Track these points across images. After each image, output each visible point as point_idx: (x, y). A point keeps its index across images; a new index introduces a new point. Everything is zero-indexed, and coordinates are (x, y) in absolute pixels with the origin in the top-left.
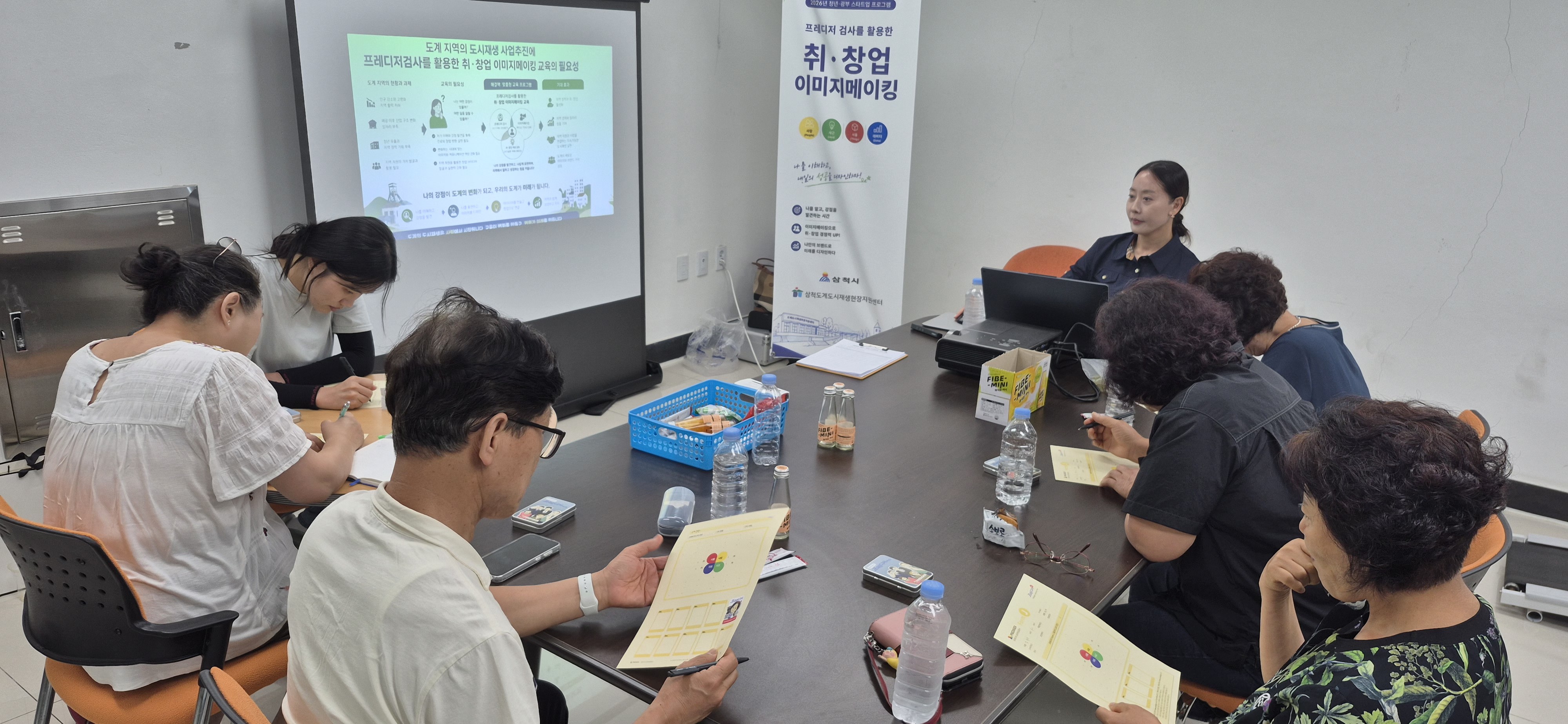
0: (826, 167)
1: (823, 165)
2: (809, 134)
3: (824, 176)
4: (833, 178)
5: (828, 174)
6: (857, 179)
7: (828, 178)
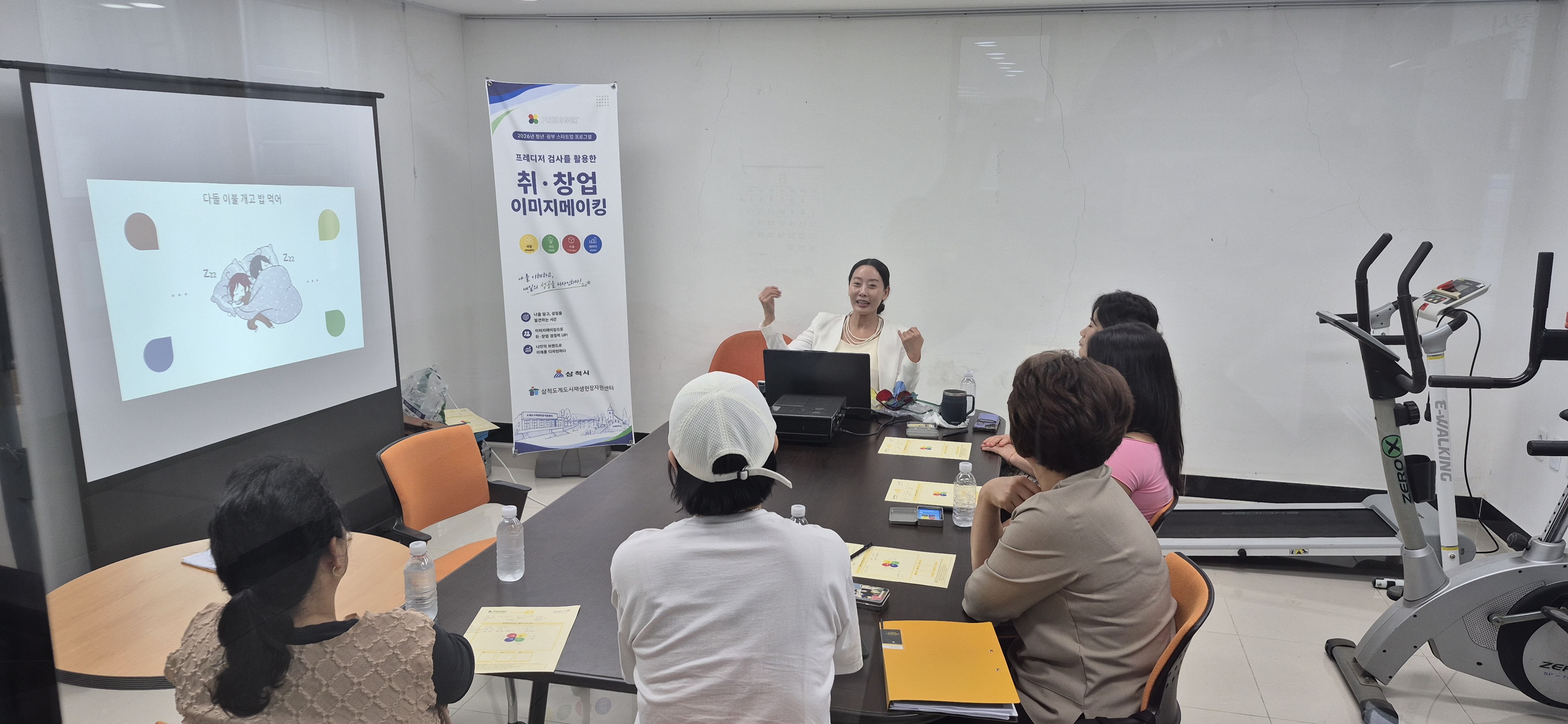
0: (549, 276)
1: (545, 275)
2: (530, 249)
3: (547, 284)
4: (556, 286)
5: (551, 283)
6: (579, 284)
7: (551, 286)
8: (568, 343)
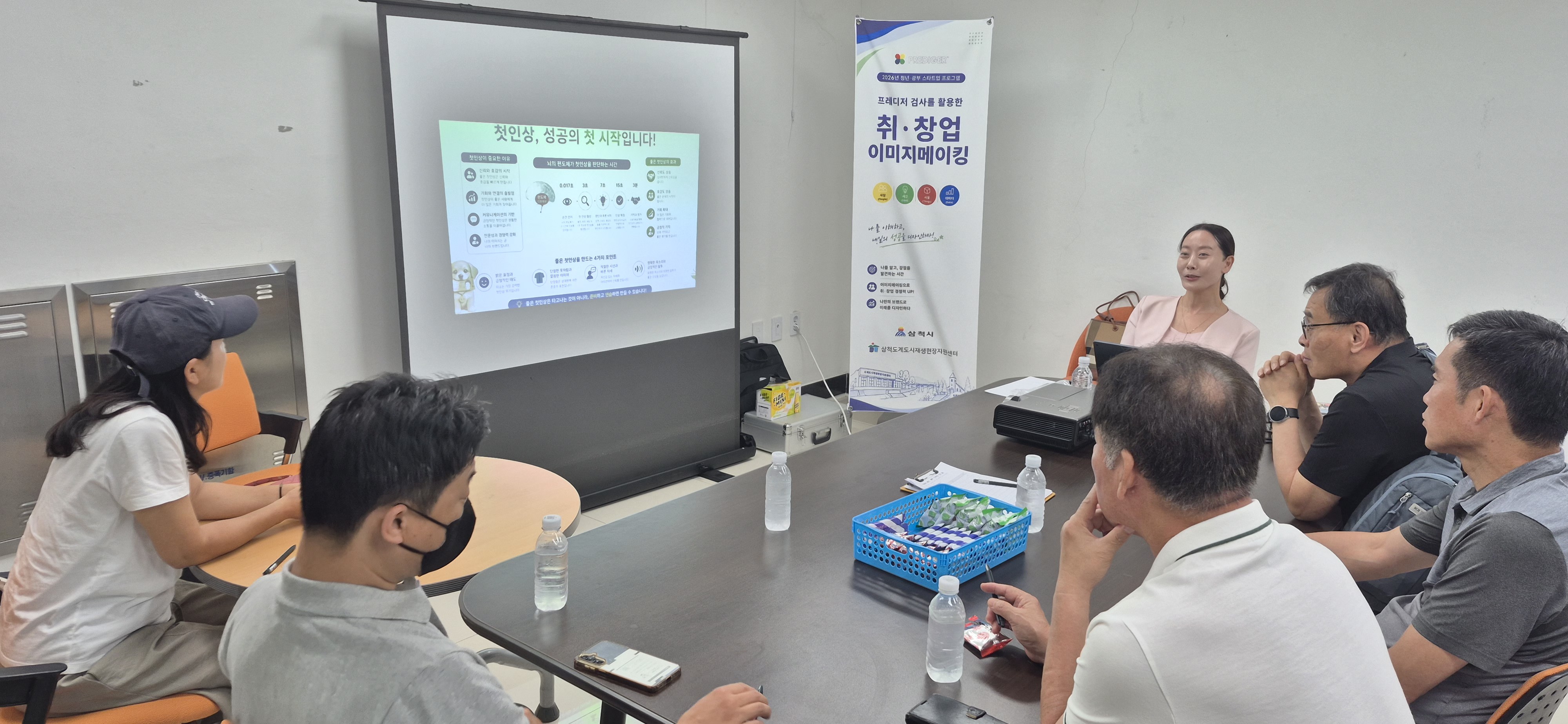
0: (900, 228)
1: (896, 226)
2: (883, 198)
3: (897, 237)
4: (907, 239)
5: (902, 235)
6: (931, 239)
7: (901, 239)
8: (914, 300)
